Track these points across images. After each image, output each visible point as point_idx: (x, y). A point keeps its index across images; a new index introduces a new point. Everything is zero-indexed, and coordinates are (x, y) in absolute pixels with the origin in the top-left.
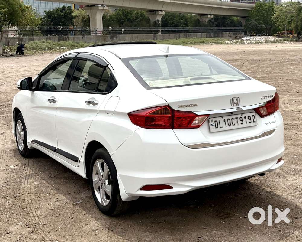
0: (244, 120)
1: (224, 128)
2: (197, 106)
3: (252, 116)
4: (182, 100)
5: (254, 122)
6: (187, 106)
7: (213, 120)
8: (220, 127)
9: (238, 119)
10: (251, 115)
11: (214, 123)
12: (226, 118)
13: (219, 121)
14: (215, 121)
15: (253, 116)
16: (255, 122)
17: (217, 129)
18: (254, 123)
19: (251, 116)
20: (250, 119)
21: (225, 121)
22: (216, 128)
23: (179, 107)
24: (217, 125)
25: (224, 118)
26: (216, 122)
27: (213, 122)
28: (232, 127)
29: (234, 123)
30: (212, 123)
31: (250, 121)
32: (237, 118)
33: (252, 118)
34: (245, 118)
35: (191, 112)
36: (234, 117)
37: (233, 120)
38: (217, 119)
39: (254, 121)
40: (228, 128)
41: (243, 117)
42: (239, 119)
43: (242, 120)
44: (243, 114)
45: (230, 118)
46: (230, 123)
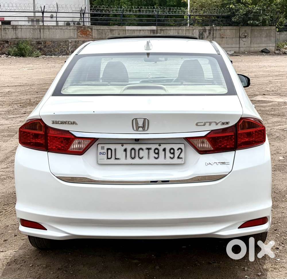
0: (162, 153)
1: (123, 161)
2: (77, 124)
3: (178, 150)
4: (56, 114)
5: (178, 158)
6: (62, 123)
7: (104, 147)
8: (116, 159)
9: (150, 151)
10: (176, 147)
11: (105, 151)
12: (129, 147)
13: (115, 149)
14: (108, 149)
15: (180, 149)
16: (181, 158)
17: (109, 160)
18: (180, 160)
19: (176, 149)
20: (173, 153)
21: (125, 150)
22: (108, 158)
23: (52, 123)
24: (111, 154)
25: (125, 146)
26: (109, 151)
27: (104, 149)
28: (137, 161)
29: (141, 156)
30: (102, 151)
31: (172, 156)
32: (149, 149)
33: (176, 152)
34: (164, 150)
35: (68, 131)
36: (144, 147)
37: (141, 151)
38: (112, 147)
39: (180, 156)
40: (129, 161)
41: (161, 148)
42: (152, 152)
43: (158, 153)
44: (161, 145)
45: (137, 147)
46: (135, 154)
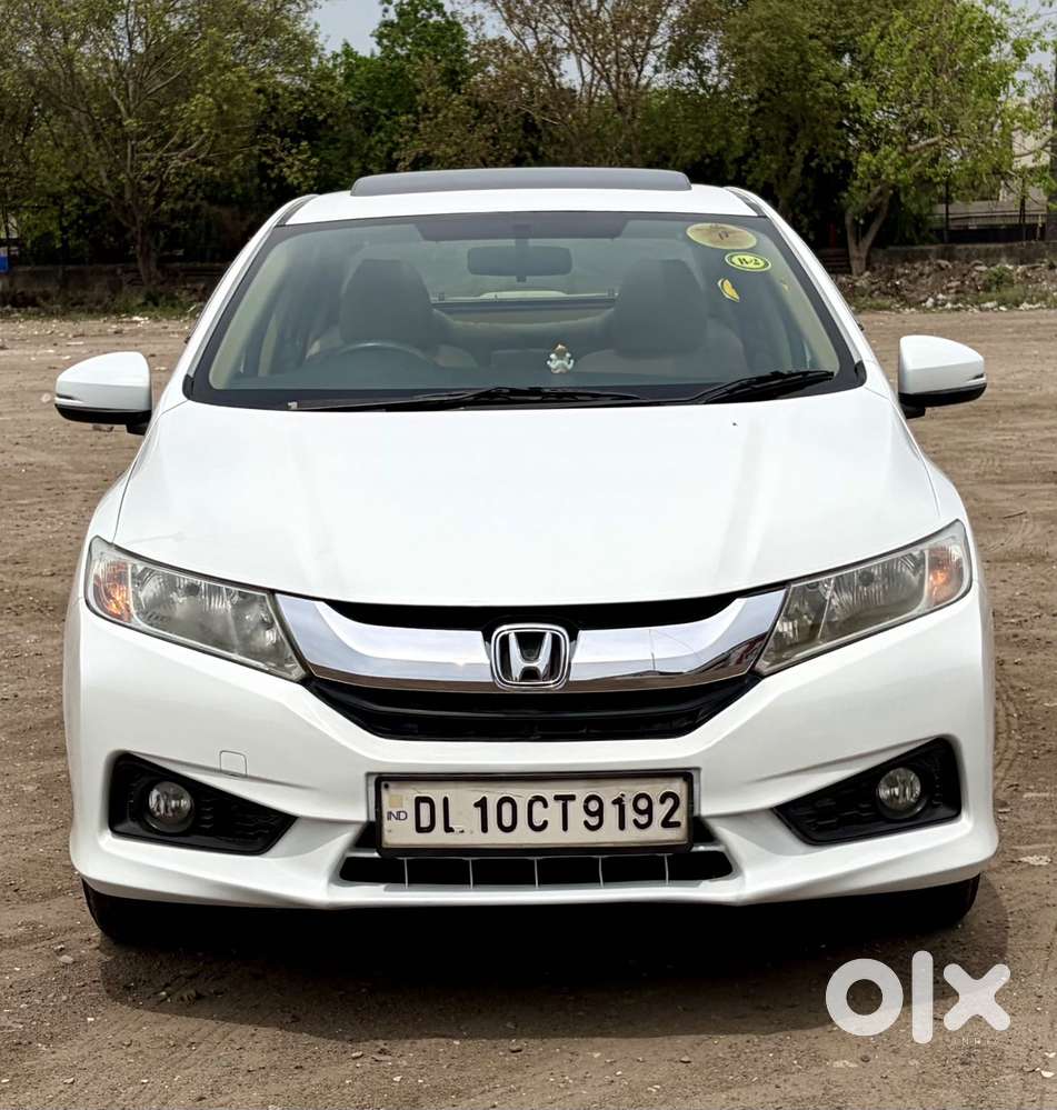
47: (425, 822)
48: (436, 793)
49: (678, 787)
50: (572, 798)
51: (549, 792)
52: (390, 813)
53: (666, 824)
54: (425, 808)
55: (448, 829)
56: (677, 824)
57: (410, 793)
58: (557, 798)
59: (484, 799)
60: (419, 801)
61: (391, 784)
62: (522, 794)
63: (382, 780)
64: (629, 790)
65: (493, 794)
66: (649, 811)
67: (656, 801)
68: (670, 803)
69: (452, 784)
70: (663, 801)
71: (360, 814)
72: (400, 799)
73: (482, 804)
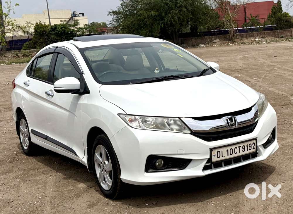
47: (219, 156)
48: (220, 150)
49: (255, 141)
50: (241, 146)
51: (237, 146)
52: (213, 155)
53: (253, 148)
54: (219, 153)
55: (222, 156)
56: (255, 148)
57: (217, 151)
58: (239, 147)
59: (228, 150)
60: (218, 152)
61: (213, 150)
62: (233, 147)
63: (211, 150)
64: (248, 143)
65: (229, 148)
66: (251, 147)
67: (252, 144)
68: (254, 144)
69: (223, 148)
70: (253, 144)
71: (208, 157)
72: (215, 152)
73: (227, 151)
